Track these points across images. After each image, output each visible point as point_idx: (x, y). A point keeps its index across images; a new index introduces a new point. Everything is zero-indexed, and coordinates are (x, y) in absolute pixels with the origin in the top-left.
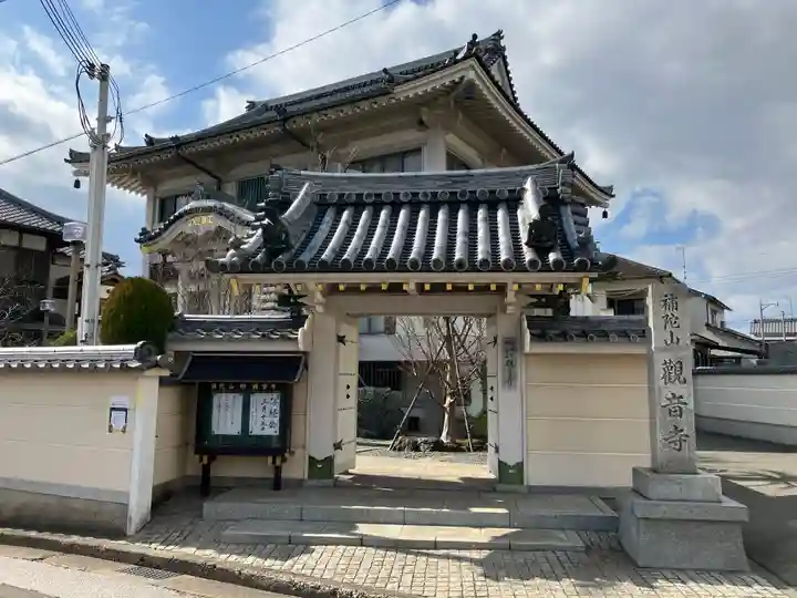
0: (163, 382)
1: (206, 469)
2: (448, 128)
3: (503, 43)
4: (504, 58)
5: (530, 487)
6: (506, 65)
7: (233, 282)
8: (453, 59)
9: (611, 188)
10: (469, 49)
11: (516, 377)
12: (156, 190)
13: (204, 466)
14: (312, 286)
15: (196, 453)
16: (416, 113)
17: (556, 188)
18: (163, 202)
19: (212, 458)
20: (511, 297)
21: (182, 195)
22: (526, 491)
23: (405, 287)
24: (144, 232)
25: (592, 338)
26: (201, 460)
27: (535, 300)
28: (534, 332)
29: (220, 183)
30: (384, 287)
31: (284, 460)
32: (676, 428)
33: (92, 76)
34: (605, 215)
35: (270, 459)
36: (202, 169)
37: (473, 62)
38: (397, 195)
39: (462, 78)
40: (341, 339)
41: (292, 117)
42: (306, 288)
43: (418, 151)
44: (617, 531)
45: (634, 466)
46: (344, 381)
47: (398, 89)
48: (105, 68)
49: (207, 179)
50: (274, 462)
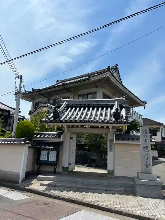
0: (29, 147)
1: (39, 168)
2: (103, 87)
3: (118, 67)
4: (118, 70)
5: (115, 176)
6: (119, 72)
7: (46, 125)
8: (104, 71)
9: (146, 102)
10: (108, 69)
11: (112, 149)
12: (34, 101)
13: (38, 168)
14: (64, 126)
15: (36, 164)
16: (96, 84)
17: (122, 104)
18: (36, 104)
19: (40, 166)
20: (111, 129)
21: (40, 103)
22: (114, 177)
23: (85, 126)
24: (30, 111)
25: (130, 140)
26: (37, 166)
27: (117, 130)
28: (116, 138)
29: (49, 100)
30: (80, 126)
31: (56, 167)
32: (146, 162)
33: (18, 78)
34: (145, 108)
35: (53, 166)
36: (45, 97)
37: (108, 72)
38: (85, 105)
39: (106, 76)
40: (71, 138)
41: (66, 85)
42: (63, 126)
43: (95, 93)
44: (134, 188)
45: (138, 171)
46: (72, 148)
47: (91, 79)
48: (21, 76)
49: (46, 99)
50: (54, 167)
